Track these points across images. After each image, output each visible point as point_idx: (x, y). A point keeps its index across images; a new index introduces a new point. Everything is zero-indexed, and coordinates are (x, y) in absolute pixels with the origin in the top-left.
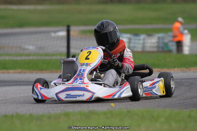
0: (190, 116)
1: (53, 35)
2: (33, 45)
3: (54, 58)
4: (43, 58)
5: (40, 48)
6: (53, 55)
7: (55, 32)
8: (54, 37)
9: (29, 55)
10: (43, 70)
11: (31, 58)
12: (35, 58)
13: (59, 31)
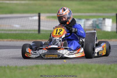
0: (110, 68)
1: (30, 18)
2: (18, 24)
3: (30, 32)
4: (24, 32)
5: (23, 26)
6: (30, 31)
7: (31, 17)
8: (31, 20)
9: (16, 31)
10: (24, 39)
11: (17, 32)
12: (19, 32)
13: (34, 16)
